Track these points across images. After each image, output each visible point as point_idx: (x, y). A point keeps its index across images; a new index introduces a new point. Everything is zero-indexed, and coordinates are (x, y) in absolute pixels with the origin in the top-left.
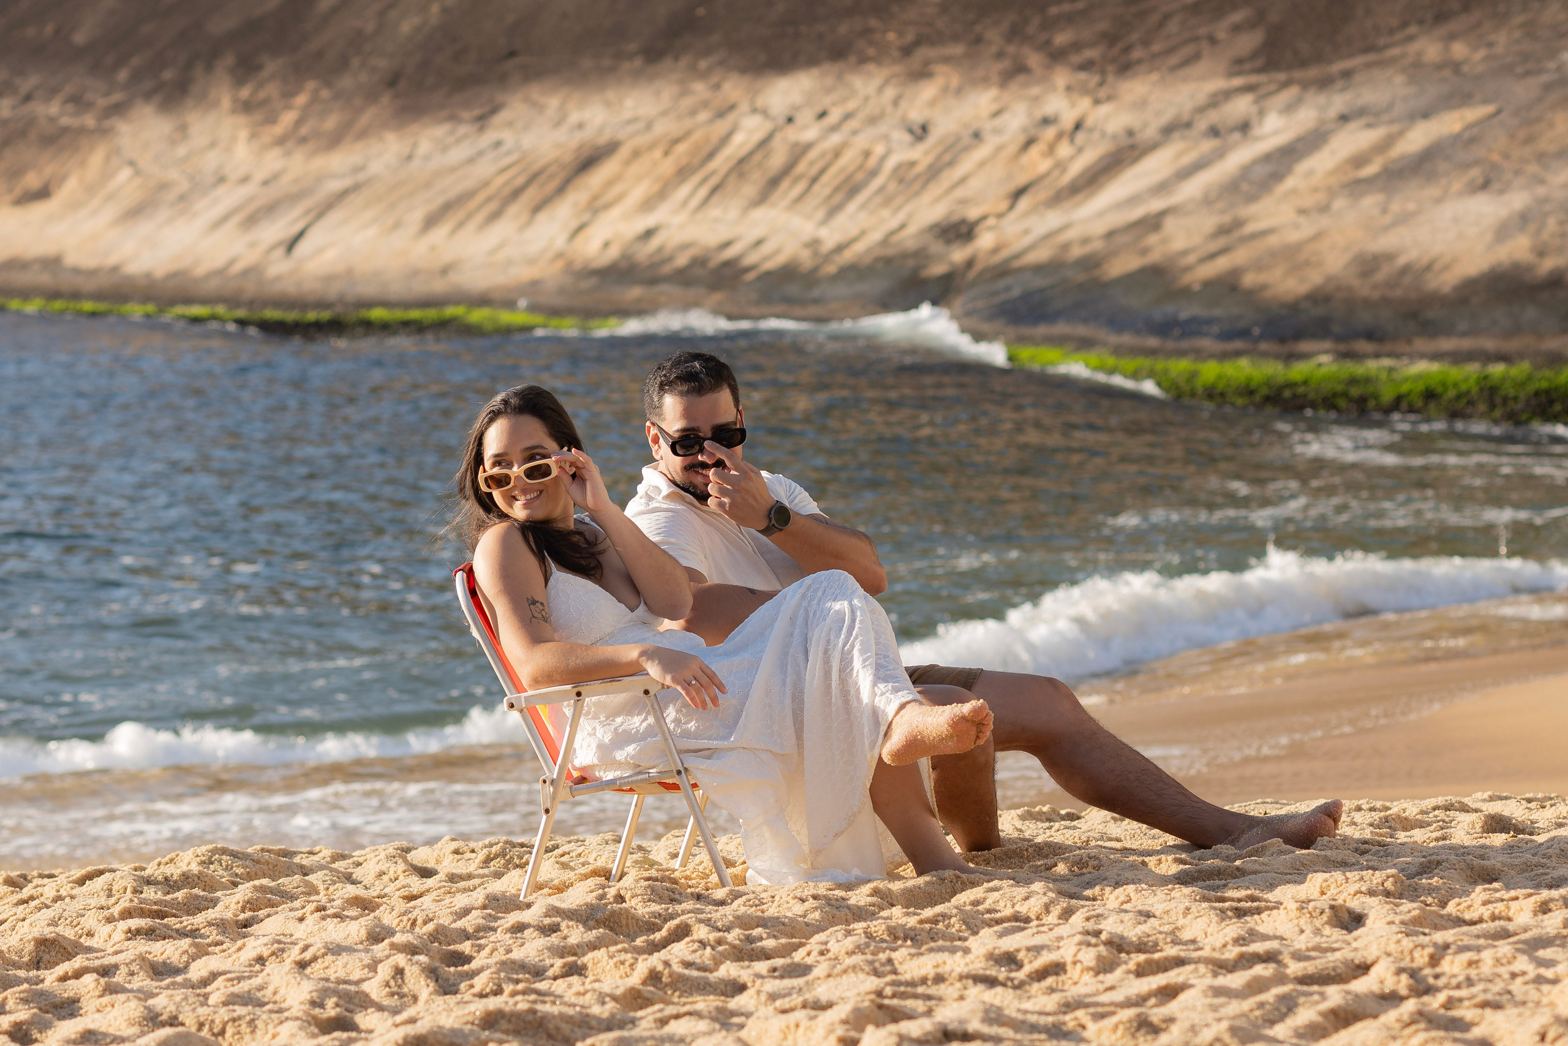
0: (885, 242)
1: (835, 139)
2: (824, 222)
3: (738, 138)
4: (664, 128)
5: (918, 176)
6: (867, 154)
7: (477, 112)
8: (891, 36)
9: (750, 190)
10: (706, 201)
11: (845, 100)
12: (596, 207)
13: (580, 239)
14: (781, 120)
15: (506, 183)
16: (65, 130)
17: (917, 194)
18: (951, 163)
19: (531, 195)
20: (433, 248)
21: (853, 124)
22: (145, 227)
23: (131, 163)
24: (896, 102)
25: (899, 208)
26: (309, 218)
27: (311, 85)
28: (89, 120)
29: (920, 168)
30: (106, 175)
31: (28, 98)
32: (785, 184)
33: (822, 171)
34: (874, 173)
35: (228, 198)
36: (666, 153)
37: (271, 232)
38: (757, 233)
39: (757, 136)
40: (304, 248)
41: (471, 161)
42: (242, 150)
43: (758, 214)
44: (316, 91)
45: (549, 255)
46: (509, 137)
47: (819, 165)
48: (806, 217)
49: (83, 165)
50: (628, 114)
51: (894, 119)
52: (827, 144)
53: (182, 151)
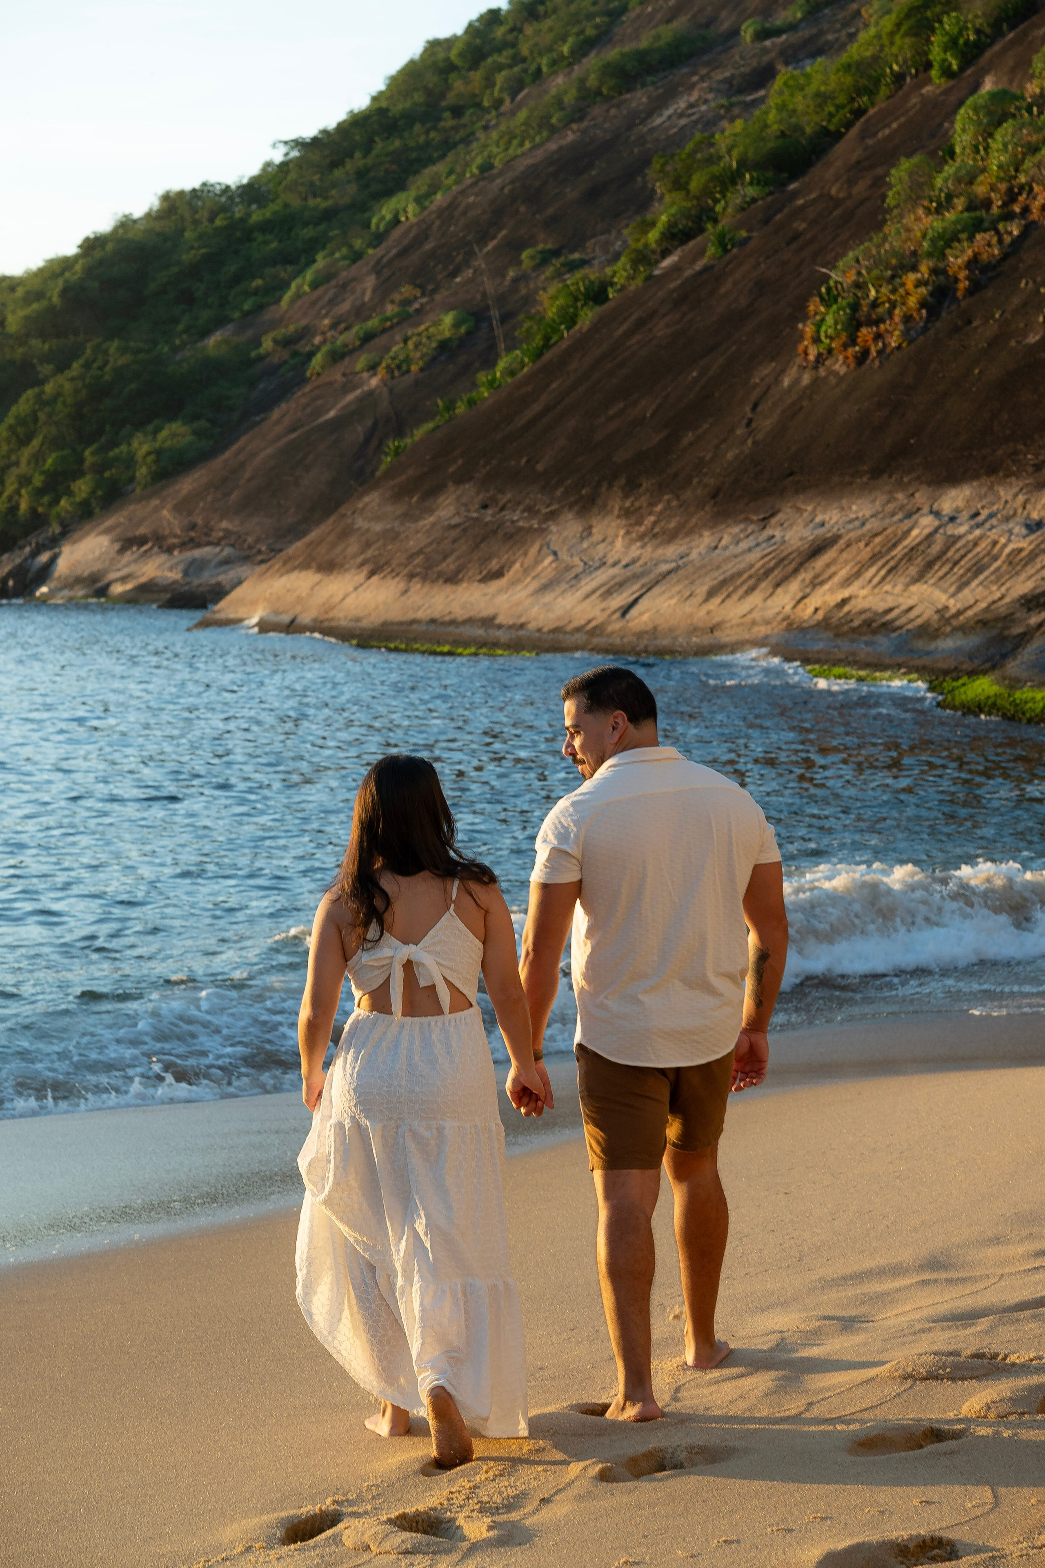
0: (987, 609)
1: (977, 532)
2: (953, 595)
3: (915, 532)
4: (873, 525)
5: (1022, 559)
6: (995, 543)
8: (1030, 457)
9: (913, 571)
10: (884, 579)
11: (992, 504)
12: (816, 583)
13: (801, 605)
14: (945, 519)
15: (763, 566)
16: (521, 529)
17: (1017, 574)
20: (708, 613)
21: (994, 521)
22: (548, 598)
23: (555, 553)
24: (1024, 506)
25: (1004, 584)
26: (644, 590)
27: (667, 497)
28: (535, 524)
29: (1023, 554)
30: (537, 562)
31: (502, 509)
32: (936, 567)
33: (963, 557)
34: (995, 558)
35: (602, 576)
36: (867, 545)
37: (619, 600)
38: (910, 602)
39: (927, 531)
40: (634, 612)
41: (750, 550)
42: (619, 543)
43: (914, 588)
44: (669, 501)
45: (780, 617)
46: (778, 533)
47: (962, 552)
48: (945, 591)
49: (526, 554)
50: (853, 516)
51: (1019, 519)
52: (970, 537)
53: (585, 545)
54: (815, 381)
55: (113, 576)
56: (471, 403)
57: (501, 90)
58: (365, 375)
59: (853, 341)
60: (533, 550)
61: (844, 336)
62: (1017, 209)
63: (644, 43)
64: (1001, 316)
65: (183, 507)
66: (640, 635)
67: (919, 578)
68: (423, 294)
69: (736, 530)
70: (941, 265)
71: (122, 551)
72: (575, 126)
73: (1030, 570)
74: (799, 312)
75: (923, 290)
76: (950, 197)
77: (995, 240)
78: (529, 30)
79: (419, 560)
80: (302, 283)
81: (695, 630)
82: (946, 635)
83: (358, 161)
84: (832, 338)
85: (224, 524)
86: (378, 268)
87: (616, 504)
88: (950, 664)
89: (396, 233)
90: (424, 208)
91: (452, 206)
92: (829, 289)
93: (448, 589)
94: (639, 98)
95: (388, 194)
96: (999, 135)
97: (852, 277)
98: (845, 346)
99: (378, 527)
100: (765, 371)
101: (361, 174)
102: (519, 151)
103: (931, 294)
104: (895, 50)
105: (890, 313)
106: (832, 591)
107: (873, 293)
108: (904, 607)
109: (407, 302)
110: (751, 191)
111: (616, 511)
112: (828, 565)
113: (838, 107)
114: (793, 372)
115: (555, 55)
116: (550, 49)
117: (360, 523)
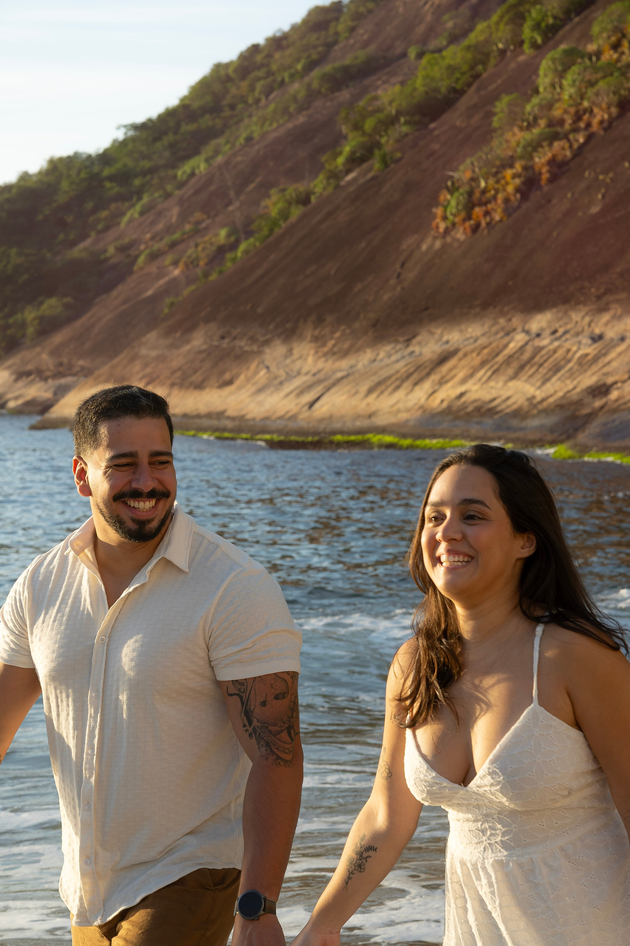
0: (563, 397)
1: (556, 344)
2: (539, 388)
3: (512, 345)
4: (483, 341)
5: (588, 361)
6: (568, 351)
7: (406, 338)
8: (593, 290)
9: (510, 371)
10: (489, 378)
11: (566, 324)
12: (442, 382)
13: (431, 398)
14: (533, 335)
15: (406, 372)
16: (246, 352)
17: (585, 371)
18: (605, 354)
19: (415, 377)
20: (368, 404)
21: (568, 336)
22: (261, 397)
23: (267, 368)
24: (589, 325)
25: (575, 379)
26: (325, 390)
27: (343, 327)
28: (255, 348)
29: (589, 357)
30: (256, 373)
31: (235, 338)
32: (527, 368)
33: (546, 361)
34: (569, 361)
35: (297, 382)
36: (478, 354)
37: (308, 398)
38: (508, 394)
39: (520, 344)
40: (317, 405)
41: (398, 361)
42: (310, 359)
43: (511, 384)
44: (344, 330)
45: (417, 407)
46: (417, 349)
47: (545, 357)
48: (533, 385)
49: (248, 368)
50: (468, 335)
51: (587, 333)
52: (551, 347)
53: (288, 361)
54: (444, 246)
55: (10, 396)
56: (221, 272)
57: (260, 93)
58: (171, 268)
59: (469, 217)
60: (253, 366)
61: (463, 214)
62: (582, 125)
63: (348, 61)
64: (572, 196)
65: (55, 352)
66: (321, 420)
67: (515, 376)
68: (209, 217)
69: (388, 348)
70: (530, 163)
71: (16, 380)
72: (304, 113)
73: (594, 368)
74: (434, 201)
75: (517, 181)
76: (535, 119)
77: (567, 145)
78: (277, 55)
79: (178, 374)
80: (134, 212)
81: (358, 417)
82: (534, 416)
83: (170, 138)
84: (455, 215)
85: (81, 363)
86: (181, 202)
87: (309, 333)
88: (537, 436)
89: (193, 181)
90: (210, 165)
91: (227, 163)
92: (453, 184)
93: (196, 393)
94: (345, 95)
95: (188, 157)
96: (570, 76)
97: (468, 175)
98: (464, 220)
99: (154, 353)
100: (409, 241)
101: (172, 146)
102: (270, 129)
103: (524, 183)
104: (500, 34)
105: (495, 197)
106: (453, 387)
107: (483, 184)
108: (504, 397)
109: (198, 223)
110: (405, 129)
111: (309, 338)
112: (451, 370)
113: (463, 74)
114: (429, 240)
115: (292, 71)
116: (290, 67)
117: (143, 351)
